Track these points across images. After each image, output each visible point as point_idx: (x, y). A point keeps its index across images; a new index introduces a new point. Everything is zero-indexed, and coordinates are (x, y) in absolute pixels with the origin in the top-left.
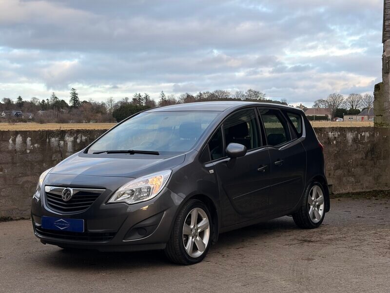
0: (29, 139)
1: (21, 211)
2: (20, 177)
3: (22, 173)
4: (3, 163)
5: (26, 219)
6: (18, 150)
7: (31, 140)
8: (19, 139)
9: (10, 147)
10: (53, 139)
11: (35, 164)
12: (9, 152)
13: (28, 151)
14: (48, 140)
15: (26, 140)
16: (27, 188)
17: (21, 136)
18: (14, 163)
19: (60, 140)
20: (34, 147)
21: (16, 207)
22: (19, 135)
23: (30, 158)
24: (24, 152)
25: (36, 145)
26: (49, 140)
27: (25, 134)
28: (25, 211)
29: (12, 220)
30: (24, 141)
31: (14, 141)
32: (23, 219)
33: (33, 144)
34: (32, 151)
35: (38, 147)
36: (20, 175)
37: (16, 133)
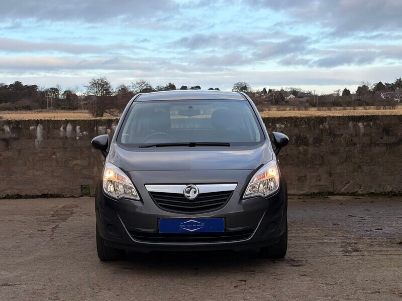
0: (78, 127)
1: (71, 190)
2: (70, 160)
3: (72, 157)
4: (56, 148)
5: (77, 197)
6: (69, 136)
7: (80, 128)
8: (69, 127)
9: (62, 134)
10: (100, 128)
11: (84, 149)
12: (61, 138)
13: (78, 138)
14: (95, 128)
15: (76, 128)
16: (77, 170)
17: (71, 124)
18: (65, 148)
19: (107, 129)
20: (83, 134)
21: (67, 186)
22: (69, 124)
23: (79, 143)
24: (74, 139)
25: (85, 133)
26: (97, 128)
27: (74, 123)
28: (75, 190)
29: (63, 197)
30: (74, 129)
31: (65, 129)
32: (73, 197)
33: (82, 131)
34: (81, 138)
35: (86, 134)
36: (71, 159)
37: (67, 122)
